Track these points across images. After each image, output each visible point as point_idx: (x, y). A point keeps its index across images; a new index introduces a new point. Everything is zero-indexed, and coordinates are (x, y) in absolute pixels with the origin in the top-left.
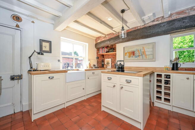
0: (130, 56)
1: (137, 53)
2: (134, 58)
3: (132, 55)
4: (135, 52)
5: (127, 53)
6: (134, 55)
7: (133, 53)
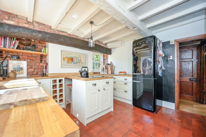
0: (68, 62)
1: (75, 60)
2: (72, 64)
3: (70, 61)
4: (74, 59)
5: (65, 58)
6: (72, 61)
7: (72, 59)
